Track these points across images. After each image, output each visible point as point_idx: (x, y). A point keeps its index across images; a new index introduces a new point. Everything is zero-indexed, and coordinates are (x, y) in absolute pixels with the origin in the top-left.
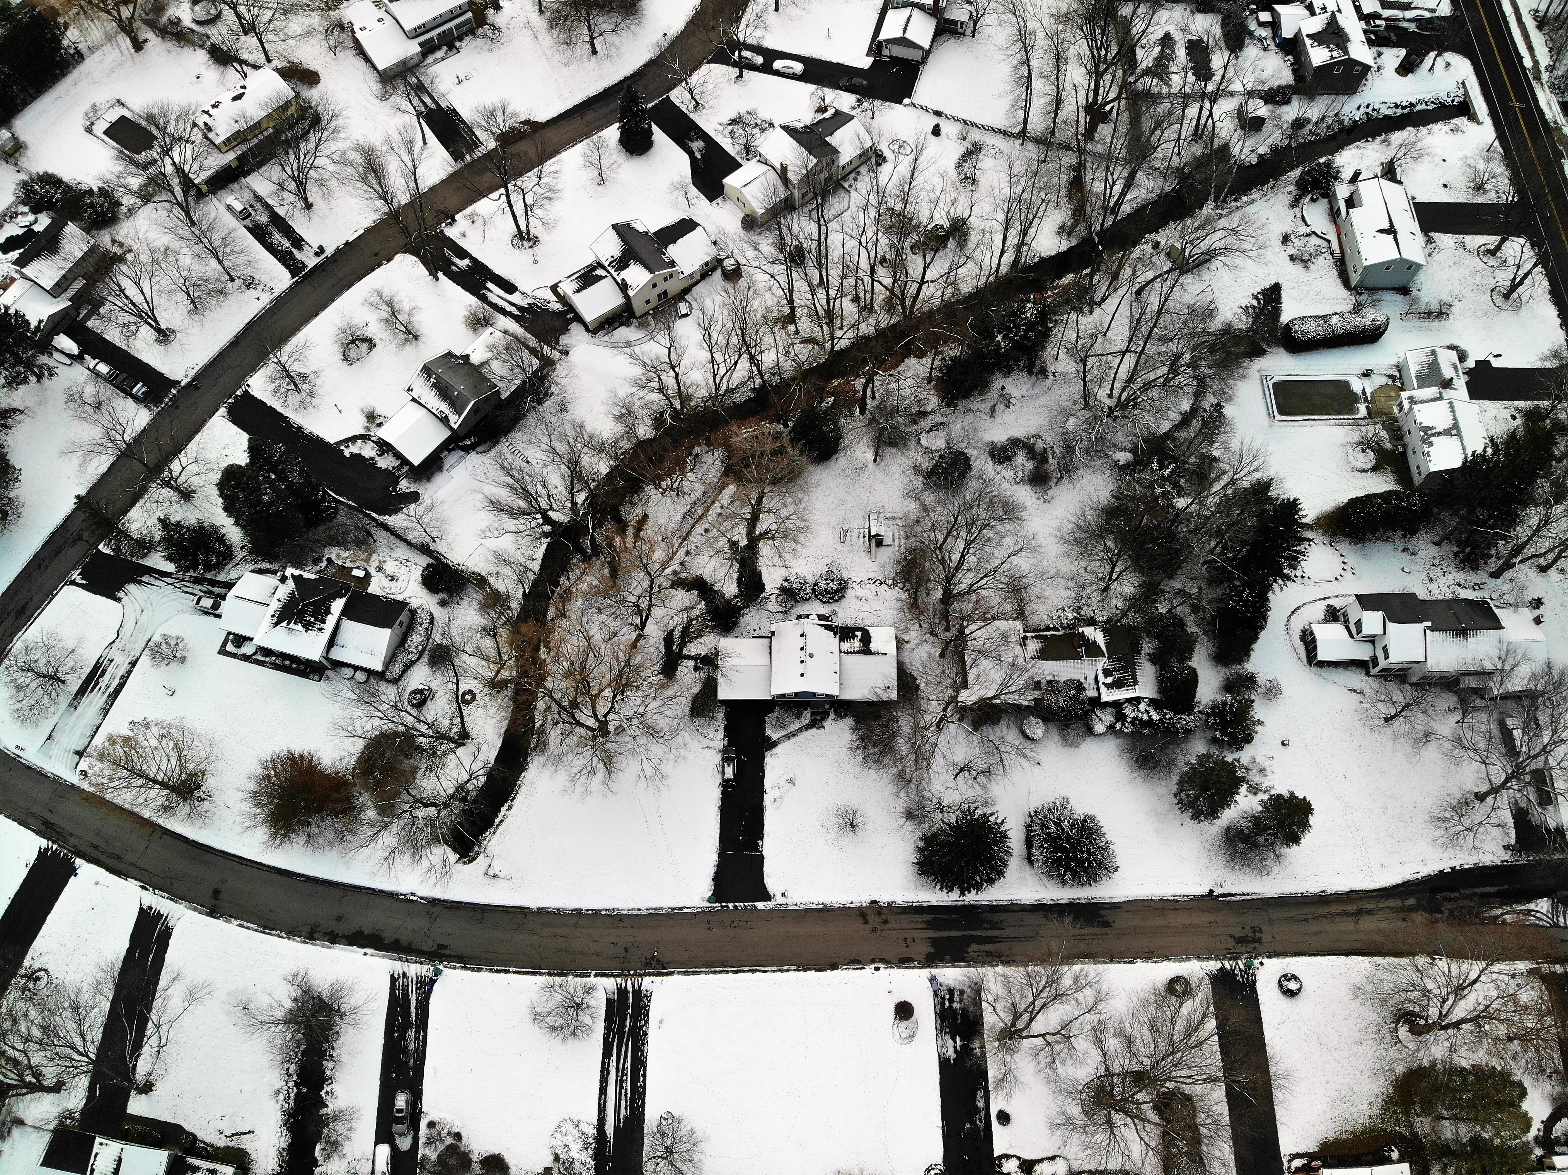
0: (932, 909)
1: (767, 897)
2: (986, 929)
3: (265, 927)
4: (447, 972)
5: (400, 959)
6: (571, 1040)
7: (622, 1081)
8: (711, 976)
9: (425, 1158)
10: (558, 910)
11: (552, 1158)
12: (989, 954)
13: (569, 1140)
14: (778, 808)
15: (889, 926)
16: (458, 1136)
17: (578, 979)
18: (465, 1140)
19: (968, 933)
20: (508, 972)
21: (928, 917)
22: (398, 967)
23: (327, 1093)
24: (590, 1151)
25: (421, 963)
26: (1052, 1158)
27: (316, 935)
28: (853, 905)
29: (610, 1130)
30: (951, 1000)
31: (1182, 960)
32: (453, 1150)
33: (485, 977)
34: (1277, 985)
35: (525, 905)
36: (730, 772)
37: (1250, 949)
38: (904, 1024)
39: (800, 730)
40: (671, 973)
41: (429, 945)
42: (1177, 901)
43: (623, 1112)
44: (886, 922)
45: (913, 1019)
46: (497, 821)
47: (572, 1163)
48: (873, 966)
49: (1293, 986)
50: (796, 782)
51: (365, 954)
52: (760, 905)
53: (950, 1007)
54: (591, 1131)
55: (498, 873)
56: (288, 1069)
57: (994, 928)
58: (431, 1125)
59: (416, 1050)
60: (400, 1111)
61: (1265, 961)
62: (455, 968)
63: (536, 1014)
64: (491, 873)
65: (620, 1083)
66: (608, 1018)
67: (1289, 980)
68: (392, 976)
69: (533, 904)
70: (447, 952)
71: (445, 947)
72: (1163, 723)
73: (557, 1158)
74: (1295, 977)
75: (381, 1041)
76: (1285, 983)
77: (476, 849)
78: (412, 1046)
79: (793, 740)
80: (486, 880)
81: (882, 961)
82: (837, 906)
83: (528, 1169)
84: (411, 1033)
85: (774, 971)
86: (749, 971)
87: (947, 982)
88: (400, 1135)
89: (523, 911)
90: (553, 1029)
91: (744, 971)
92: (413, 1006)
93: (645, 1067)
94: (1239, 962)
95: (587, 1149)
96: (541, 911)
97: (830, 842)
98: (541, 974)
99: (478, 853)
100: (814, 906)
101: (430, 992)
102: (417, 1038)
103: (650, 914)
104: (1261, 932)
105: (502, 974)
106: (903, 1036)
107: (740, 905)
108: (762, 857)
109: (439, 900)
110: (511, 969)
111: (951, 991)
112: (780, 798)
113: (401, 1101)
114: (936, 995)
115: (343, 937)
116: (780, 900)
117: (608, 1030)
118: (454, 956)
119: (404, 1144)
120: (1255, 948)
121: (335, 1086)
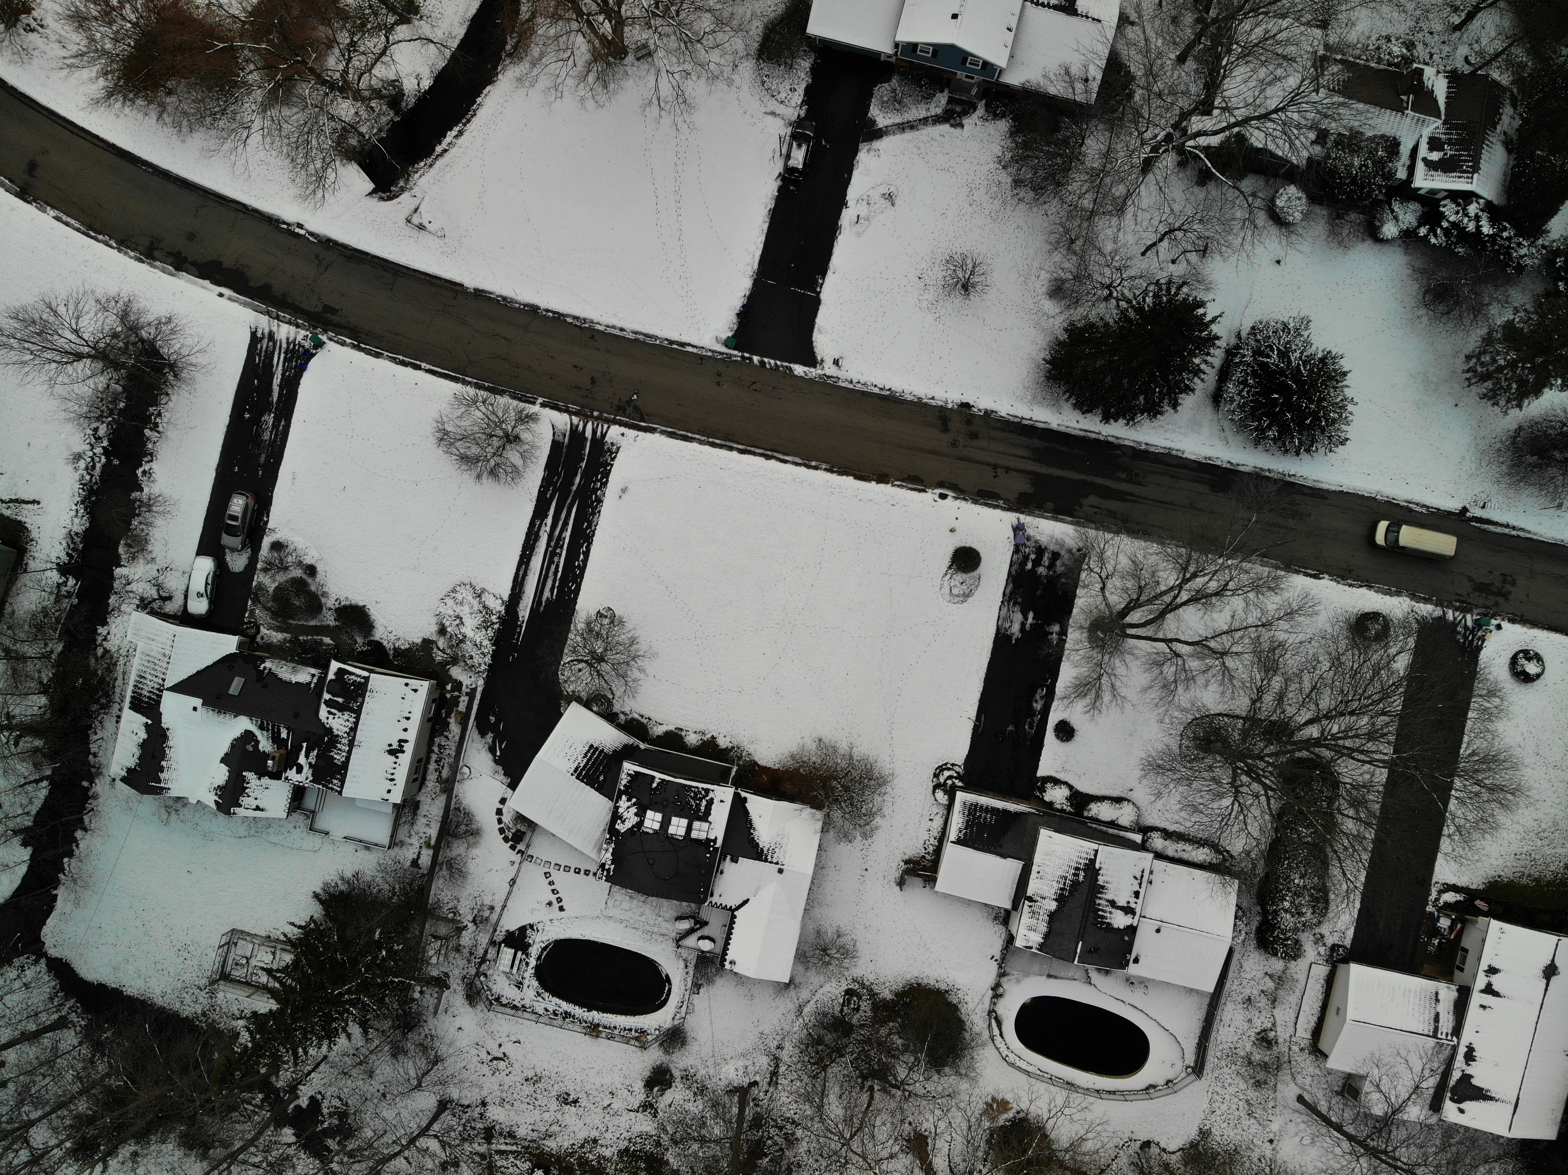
0: (1049, 434)
1: (811, 360)
2: (1119, 480)
3: (90, 228)
4: (331, 345)
5: (268, 313)
6: (486, 481)
7: (554, 554)
8: (707, 448)
9: (260, 587)
10: (505, 299)
11: (434, 628)
12: (1112, 514)
13: (464, 612)
14: (858, 234)
15: (976, 443)
16: (311, 570)
17: (515, 403)
18: (320, 577)
19: (1090, 478)
20: (417, 367)
21: (1036, 442)
22: (264, 323)
23: (144, 472)
24: (490, 633)
25: (297, 326)
26: (1118, 800)
27: (156, 254)
28: (933, 402)
29: (524, 611)
30: (1037, 562)
31: (1385, 593)
32: (299, 585)
33: (384, 367)
34: (1508, 661)
35: (457, 278)
36: (798, 157)
37: (1488, 603)
38: (960, 577)
39: (924, 121)
40: (652, 430)
41: (312, 304)
42: (1411, 510)
43: (547, 594)
44: (974, 436)
45: (975, 573)
46: (439, 149)
47: (462, 641)
48: (938, 491)
49: (1532, 668)
50: (898, 202)
51: (221, 295)
52: (799, 370)
53: (1033, 570)
54: (497, 606)
55: (426, 224)
56: (96, 430)
57: (1131, 481)
58: (277, 546)
59: (272, 443)
60: (234, 518)
61: (1505, 625)
62: (343, 344)
63: (446, 433)
64: (416, 220)
65: (551, 556)
66: (548, 466)
67: (1529, 659)
68: (254, 334)
69: (471, 282)
70: (335, 318)
71: (334, 311)
72: (1494, 243)
73: (442, 631)
74: (1538, 658)
75: (226, 420)
76: (1522, 661)
77: (402, 183)
78: (266, 436)
79: (909, 135)
80: (408, 231)
81: (954, 487)
82: (910, 398)
83: (401, 635)
84: (269, 419)
85: (797, 464)
86: (761, 455)
87: (1038, 538)
88: (233, 550)
89: (454, 288)
90: (464, 459)
91: (754, 454)
92: (277, 381)
93: (590, 543)
94: (1469, 617)
95: (486, 628)
96: (479, 294)
97: (924, 304)
98: (464, 382)
99: (403, 190)
100: (876, 390)
101: (302, 368)
102: (275, 426)
103: (636, 340)
104: (1513, 584)
105: (409, 370)
106: (955, 591)
107: (770, 362)
108: (817, 302)
109: (336, 243)
110: (423, 365)
111: (1040, 550)
112: (867, 219)
113: (237, 505)
114: (1017, 550)
115: (194, 264)
116: (829, 369)
117: (546, 483)
118: (344, 328)
119: (237, 562)
120: (1497, 604)
121: (154, 465)
